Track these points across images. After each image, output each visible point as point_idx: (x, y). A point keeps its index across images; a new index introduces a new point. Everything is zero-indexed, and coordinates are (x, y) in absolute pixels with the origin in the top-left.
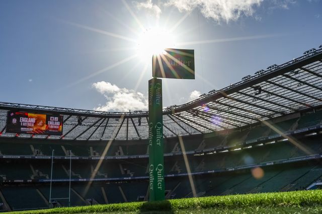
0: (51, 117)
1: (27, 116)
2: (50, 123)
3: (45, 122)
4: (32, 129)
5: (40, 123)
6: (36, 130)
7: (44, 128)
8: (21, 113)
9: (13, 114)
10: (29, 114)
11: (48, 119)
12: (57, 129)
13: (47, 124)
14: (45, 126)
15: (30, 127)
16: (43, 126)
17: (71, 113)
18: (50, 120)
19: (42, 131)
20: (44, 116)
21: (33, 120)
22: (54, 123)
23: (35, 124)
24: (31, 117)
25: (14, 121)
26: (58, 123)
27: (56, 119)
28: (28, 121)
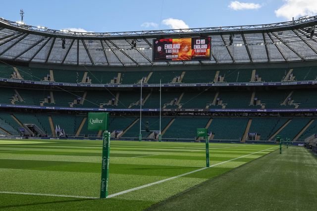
0: (197, 40)
1: (171, 43)
2: (196, 47)
3: (190, 47)
4: (177, 56)
5: (186, 48)
6: (181, 56)
7: (189, 54)
8: (166, 39)
9: (157, 42)
10: (174, 40)
11: (193, 43)
12: (205, 53)
13: (193, 48)
14: (191, 50)
15: (175, 54)
16: (188, 51)
17: (221, 33)
18: (196, 44)
19: (187, 56)
20: (189, 40)
21: (178, 46)
22: (201, 47)
23: (180, 50)
24: (176, 43)
25: (159, 49)
26: (205, 46)
27: (203, 41)
28: (173, 48)
